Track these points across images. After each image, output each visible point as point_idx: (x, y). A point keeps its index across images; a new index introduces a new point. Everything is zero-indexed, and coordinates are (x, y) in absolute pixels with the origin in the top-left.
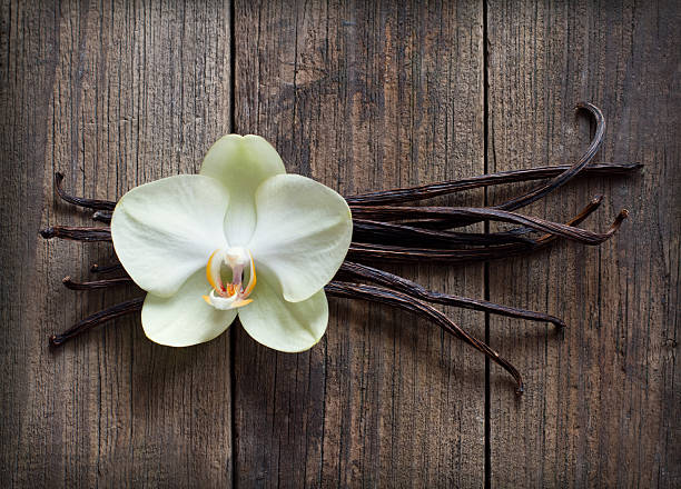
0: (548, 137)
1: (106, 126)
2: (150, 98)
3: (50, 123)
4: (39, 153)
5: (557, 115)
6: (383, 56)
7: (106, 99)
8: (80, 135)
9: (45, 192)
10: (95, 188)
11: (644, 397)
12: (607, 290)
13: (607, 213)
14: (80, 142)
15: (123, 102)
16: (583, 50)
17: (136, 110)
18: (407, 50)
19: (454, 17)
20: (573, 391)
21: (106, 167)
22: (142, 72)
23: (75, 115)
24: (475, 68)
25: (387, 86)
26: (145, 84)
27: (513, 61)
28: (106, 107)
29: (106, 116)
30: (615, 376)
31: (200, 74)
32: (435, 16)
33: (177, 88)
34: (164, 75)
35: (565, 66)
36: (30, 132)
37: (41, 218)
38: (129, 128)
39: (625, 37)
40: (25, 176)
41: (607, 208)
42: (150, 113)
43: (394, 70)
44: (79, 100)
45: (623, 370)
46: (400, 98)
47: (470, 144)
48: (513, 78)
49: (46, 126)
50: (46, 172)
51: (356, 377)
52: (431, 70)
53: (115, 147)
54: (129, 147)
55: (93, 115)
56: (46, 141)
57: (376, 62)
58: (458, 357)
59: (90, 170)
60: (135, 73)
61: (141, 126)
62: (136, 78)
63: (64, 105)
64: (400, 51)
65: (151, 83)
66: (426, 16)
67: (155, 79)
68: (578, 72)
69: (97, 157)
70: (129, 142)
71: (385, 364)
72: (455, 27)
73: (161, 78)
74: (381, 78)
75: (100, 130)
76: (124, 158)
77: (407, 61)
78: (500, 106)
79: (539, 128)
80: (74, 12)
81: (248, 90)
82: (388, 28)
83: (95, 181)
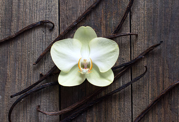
0: (148, 40)
1: (24, 54)
2: (37, 46)
3: (9, 52)
4: (6, 61)
5: (151, 34)
6: (101, 18)
7: (24, 46)
8: (17, 56)
9: (8, 72)
10: (21, 72)
11: (177, 118)
12: (166, 86)
13: (165, 63)
14: (17, 58)
15: (29, 47)
16: (158, 15)
17: (33, 49)
18: (108, 17)
19: (121, 7)
20: (157, 115)
21: (24, 66)
22: (34, 38)
23: (16, 50)
24: (127, 22)
25: (102, 27)
26: (35, 42)
27: (138, 18)
28: (24, 48)
29: (24, 51)
30: (168, 111)
31: (50, 39)
32: (115, 7)
33: (44, 43)
34: (40, 39)
35: (153, 20)
36: (3, 55)
37: (6, 80)
38: (31, 54)
39: (170, 12)
40: (2, 68)
41: (165, 62)
42: (36, 50)
43: (104, 22)
44: (17, 46)
45: (171, 110)
46: (106, 30)
47: (126, 44)
48: (138, 23)
49: (8, 53)
50: (8, 66)
51: (95, 112)
52: (115, 22)
53: (27, 60)
54: (31, 60)
55: (21, 50)
56: (8, 58)
57: (99, 20)
58: (124, 107)
59: (20, 66)
60: (32, 38)
61: (34, 54)
62: (32, 40)
63: (12, 47)
64: (106, 17)
65: (37, 42)
66: (113, 7)
67: (38, 40)
68: (156, 22)
69: (22, 62)
70: (31, 59)
71: (103, 108)
72: (121, 10)
73: (39, 40)
74: (101, 24)
75: (22, 55)
76: (29, 63)
77: (108, 20)
78: (135, 31)
79: (146, 38)
80: (15, 20)
81: (64, 27)
82: (103, 10)
83: (21, 70)
